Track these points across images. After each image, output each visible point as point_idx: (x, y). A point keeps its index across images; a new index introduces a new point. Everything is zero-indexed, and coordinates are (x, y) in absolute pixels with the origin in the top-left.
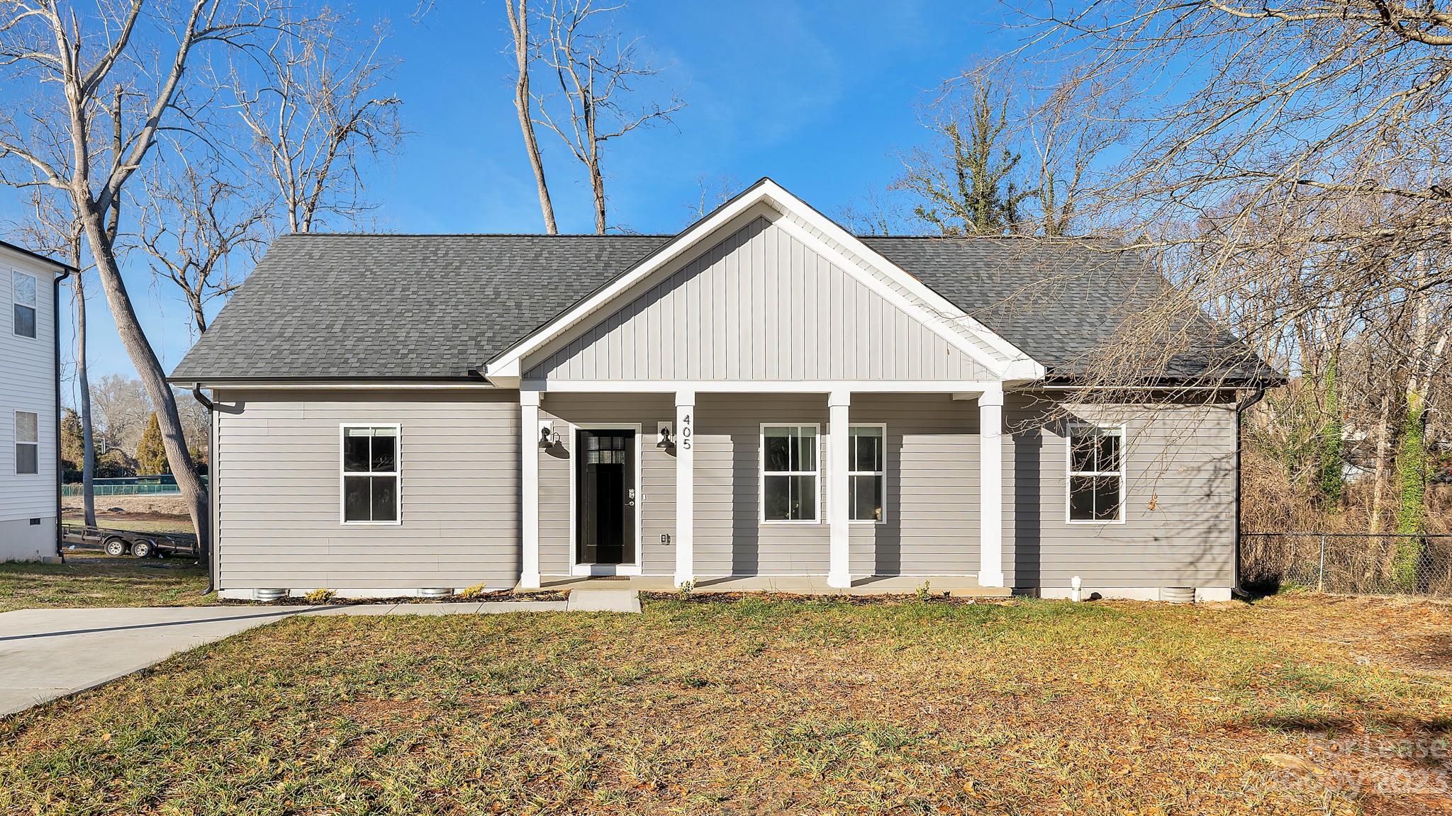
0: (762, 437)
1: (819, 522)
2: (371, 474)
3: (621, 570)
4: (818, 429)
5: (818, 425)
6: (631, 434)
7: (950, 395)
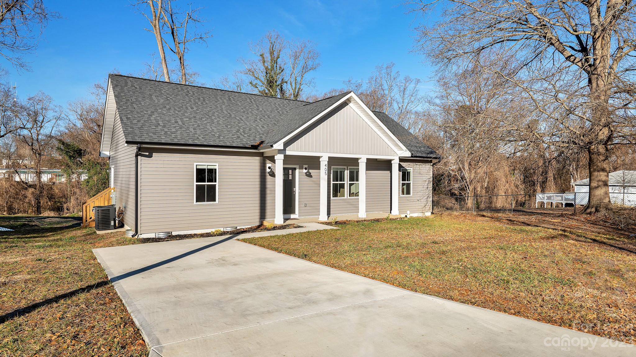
0: (332, 171)
1: (346, 198)
2: (206, 183)
3: (292, 216)
4: (346, 169)
5: (346, 167)
6: (295, 169)
7: (377, 159)
